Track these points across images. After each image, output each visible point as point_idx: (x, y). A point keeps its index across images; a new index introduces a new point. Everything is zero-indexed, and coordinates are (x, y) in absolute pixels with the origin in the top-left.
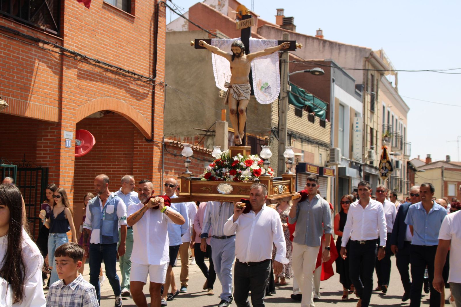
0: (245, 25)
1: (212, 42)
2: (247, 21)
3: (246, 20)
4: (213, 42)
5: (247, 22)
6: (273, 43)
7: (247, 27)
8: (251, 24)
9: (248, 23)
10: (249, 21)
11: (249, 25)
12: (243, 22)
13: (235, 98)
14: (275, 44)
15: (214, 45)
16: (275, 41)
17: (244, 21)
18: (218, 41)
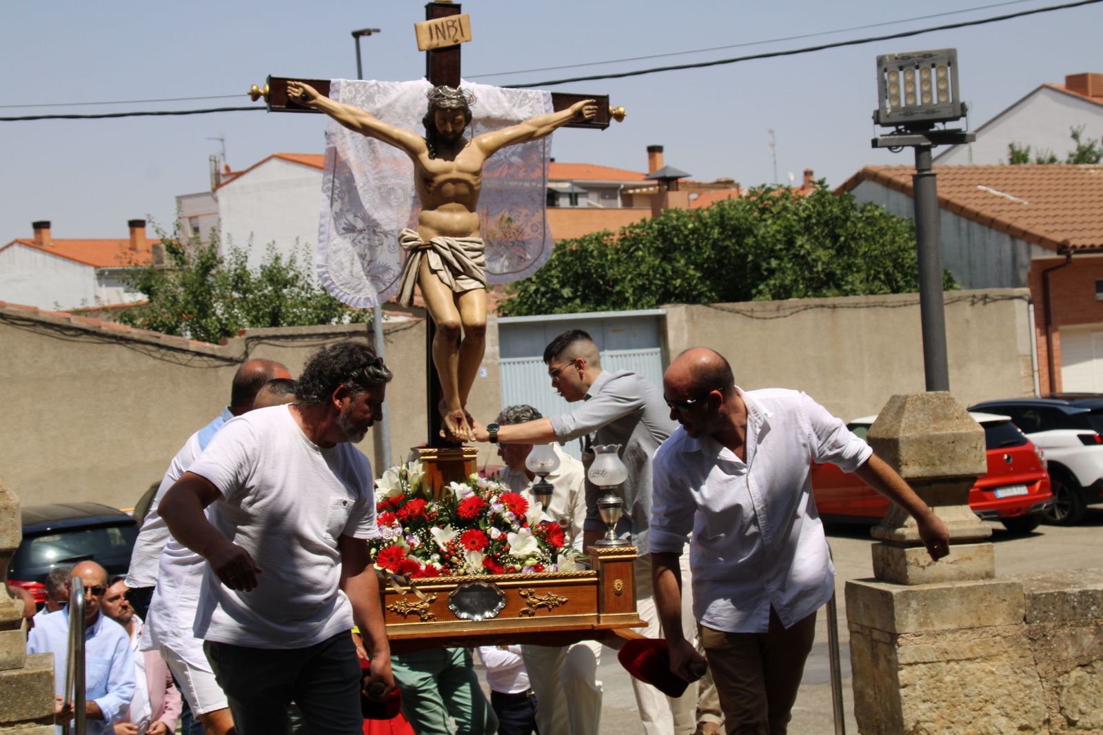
0: (445, 38)
1: (332, 88)
2: (450, 23)
3: (443, 19)
4: (338, 91)
5: (448, 27)
6: (539, 102)
7: (450, 43)
8: (462, 35)
9: (452, 31)
10: (457, 24)
11: (458, 36)
12: (437, 27)
13: (449, 283)
14: (545, 103)
15: (341, 100)
16: (544, 95)
17: (438, 21)
18: (353, 89)
